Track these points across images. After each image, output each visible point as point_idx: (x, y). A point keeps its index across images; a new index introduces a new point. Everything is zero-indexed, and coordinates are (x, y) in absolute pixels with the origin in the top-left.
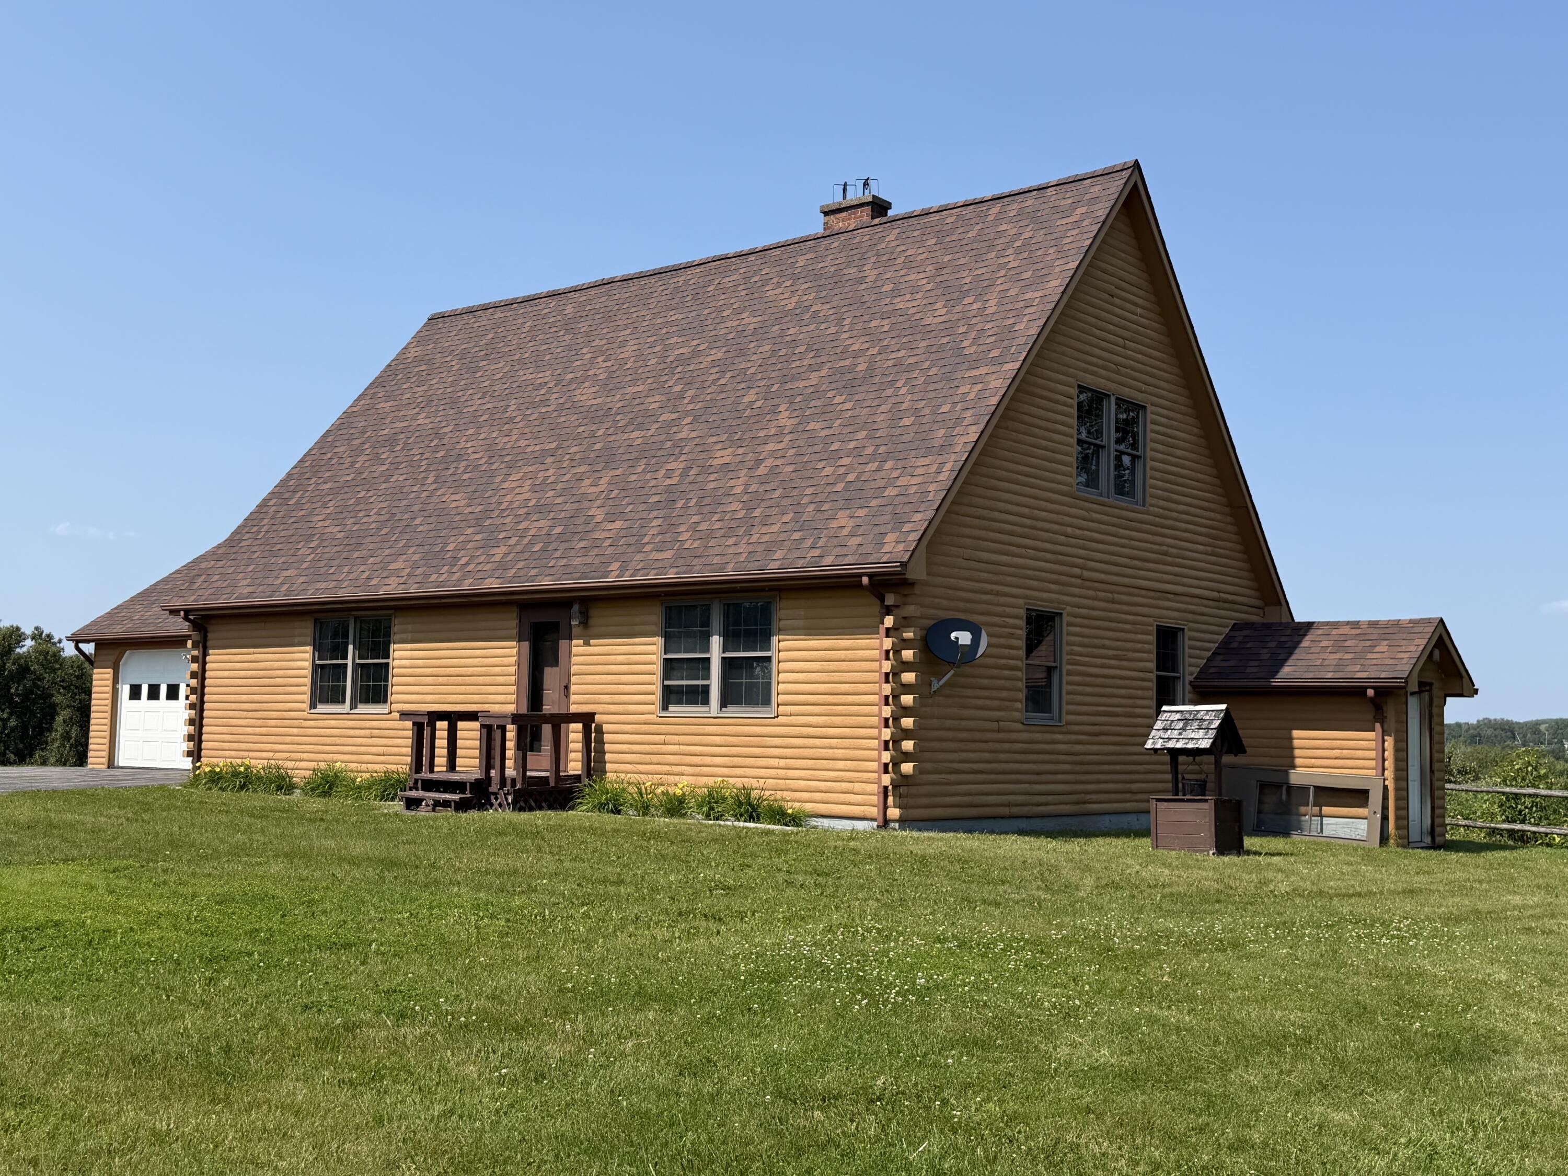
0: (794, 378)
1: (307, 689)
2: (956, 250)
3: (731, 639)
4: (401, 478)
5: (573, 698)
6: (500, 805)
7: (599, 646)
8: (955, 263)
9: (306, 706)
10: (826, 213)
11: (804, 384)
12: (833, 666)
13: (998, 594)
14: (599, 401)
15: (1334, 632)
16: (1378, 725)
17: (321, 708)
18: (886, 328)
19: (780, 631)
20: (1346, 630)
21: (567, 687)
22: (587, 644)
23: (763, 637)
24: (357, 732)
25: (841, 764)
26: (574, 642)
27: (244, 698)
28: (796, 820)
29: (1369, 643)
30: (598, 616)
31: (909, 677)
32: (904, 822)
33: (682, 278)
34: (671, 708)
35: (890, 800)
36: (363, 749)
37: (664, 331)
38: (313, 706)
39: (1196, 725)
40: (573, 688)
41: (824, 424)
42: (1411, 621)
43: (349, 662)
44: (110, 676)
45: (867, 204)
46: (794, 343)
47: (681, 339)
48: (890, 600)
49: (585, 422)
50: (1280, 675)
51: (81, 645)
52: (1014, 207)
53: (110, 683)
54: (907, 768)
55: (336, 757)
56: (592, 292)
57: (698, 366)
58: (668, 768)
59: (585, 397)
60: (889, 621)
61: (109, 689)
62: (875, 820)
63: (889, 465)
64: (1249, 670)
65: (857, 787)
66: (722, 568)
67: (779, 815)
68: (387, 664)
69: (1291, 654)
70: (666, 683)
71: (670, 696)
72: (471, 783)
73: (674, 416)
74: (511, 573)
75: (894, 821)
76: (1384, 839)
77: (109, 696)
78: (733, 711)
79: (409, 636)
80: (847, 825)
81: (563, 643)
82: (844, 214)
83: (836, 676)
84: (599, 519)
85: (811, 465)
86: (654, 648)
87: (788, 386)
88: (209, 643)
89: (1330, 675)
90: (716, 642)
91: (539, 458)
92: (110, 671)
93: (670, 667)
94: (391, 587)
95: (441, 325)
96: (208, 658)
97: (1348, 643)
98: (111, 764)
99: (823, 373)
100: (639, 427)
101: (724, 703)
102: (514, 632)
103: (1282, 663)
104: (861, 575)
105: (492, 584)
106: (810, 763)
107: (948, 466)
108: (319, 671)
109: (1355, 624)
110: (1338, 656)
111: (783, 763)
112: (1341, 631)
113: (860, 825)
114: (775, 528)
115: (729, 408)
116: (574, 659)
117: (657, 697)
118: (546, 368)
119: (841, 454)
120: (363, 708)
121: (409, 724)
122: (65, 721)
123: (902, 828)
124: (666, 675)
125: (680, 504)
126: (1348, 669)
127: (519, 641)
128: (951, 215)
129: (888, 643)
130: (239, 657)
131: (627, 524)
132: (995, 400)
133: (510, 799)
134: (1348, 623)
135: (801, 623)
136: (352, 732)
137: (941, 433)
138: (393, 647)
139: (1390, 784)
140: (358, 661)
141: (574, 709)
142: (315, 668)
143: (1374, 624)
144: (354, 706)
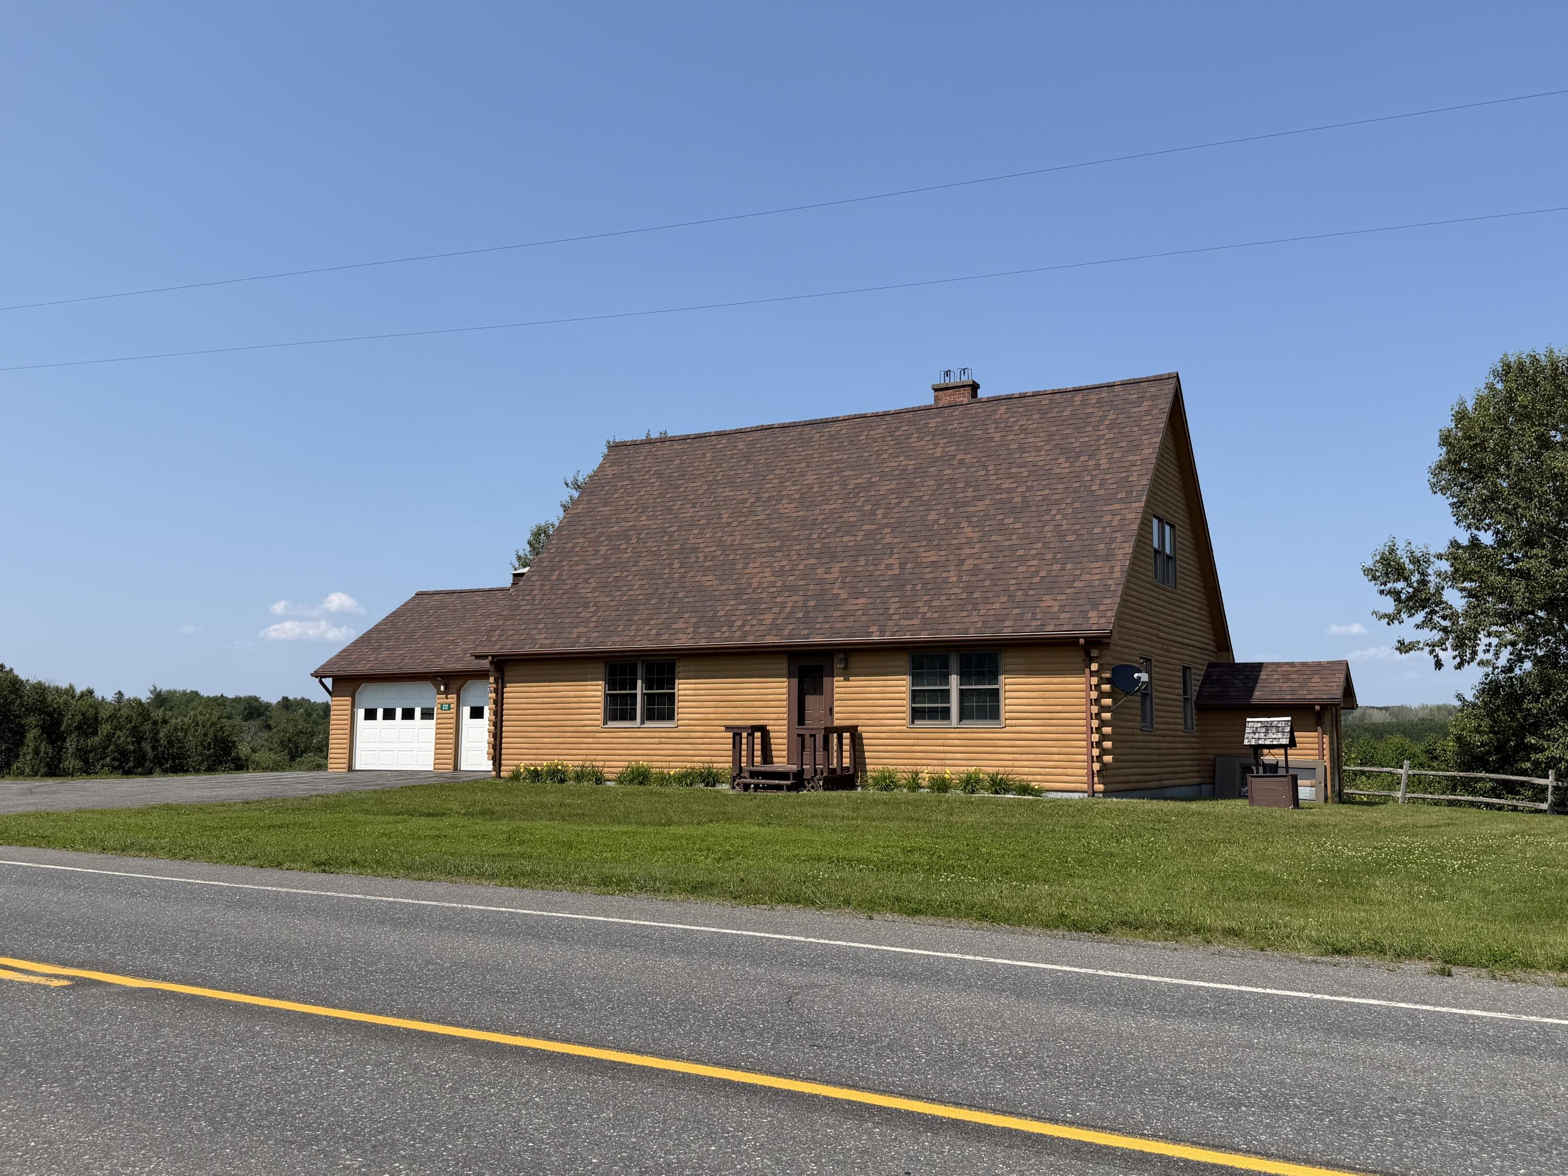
0: (965, 504)
1: (601, 711)
2: (1059, 423)
3: (964, 677)
4: (648, 563)
5: (836, 716)
6: (813, 787)
7: (856, 682)
8: (1062, 432)
9: (600, 723)
10: (936, 390)
11: (974, 509)
12: (1048, 694)
13: (1131, 648)
14: (801, 513)
15: (1279, 669)
16: (1319, 728)
17: (611, 724)
18: (1026, 474)
19: (1005, 672)
20: (1287, 668)
21: (831, 710)
22: (847, 680)
23: (993, 676)
24: (647, 740)
25: (1056, 757)
26: (836, 679)
27: (542, 717)
28: (1038, 792)
29: (1306, 677)
30: (855, 662)
31: (1107, 702)
32: (1106, 793)
33: (833, 428)
34: (916, 722)
35: (1096, 779)
36: (652, 752)
37: (835, 466)
38: (605, 723)
39: (1274, 730)
40: (836, 709)
41: (1004, 538)
42: (1328, 663)
43: (639, 692)
44: (349, 703)
45: (968, 386)
46: (951, 480)
47: (853, 473)
48: (1094, 653)
49: (797, 528)
50: (1254, 697)
51: (323, 680)
52: (1093, 398)
53: (349, 707)
54: (1108, 759)
55: (639, 758)
56: (757, 434)
57: (877, 493)
58: (918, 761)
59: (787, 511)
60: (1094, 667)
61: (349, 712)
62: (1086, 792)
63: (1069, 566)
64: (1232, 694)
65: (1070, 771)
66: (966, 631)
67: (1025, 789)
68: (674, 693)
69: (1256, 683)
70: (914, 705)
71: (917, 714)
72: (794, 773)
73: (874, 527)
74: (786, 632)
75: (1100, 792)
76: (1326, 799)
77: (348, 717)
78: (967, 723)
79: (693, 674)
80: (1066, 795)
81: (826, 680)
82: (950, 391)
83: (1051, 701)
84: (844, 596)
85: (1007, 564)
86: (904, 682)
87: (961, 510)
88: (505, 679)
89: (1289, 697)
90: (954, 680)
91: (771, 551)
92: (349, 698)
93: (915, 695)
94: (682, 641)
95: (626, 452)
96: (505, 690)
97: (1292, 676)
98: (350, 769)
99: (987, 502)
100: (848, 533)
101: (962, 717)
102: (785, 672)
103: (1252, 690)
104: (1079, 638)
105: (770, 640)
106: (1032, 757)
107: (1117, 569)
108: (611, 699)
109: (1292, 664)
110: (1289, 684)
111: (1010, 756)
112: (1284, 669)
113: (1076, 796)
114: (997, 606)
115: (919, 523)
116: (836, 690)
117: (907, 715)
118: (742, 488)
119: (1028, 558)
120: (649, 724)
121: (731, 734)
122: (35, 738)
123: (1104, 797)
124: (914, 700)
125: (909, 587)
126: (1300, 692)
127: (789, 678)
128: (1045, 399)
129: (1094, 680)
130: (535, 689)
131: (869, 601)
132: (1135, 527)
133: (821, 783)
134: (1286, 663)
135: (1022, 667)
136: (643, 740)
137: (1102, 546)
138: (677, 681)
139: (1328, 764)
140: (645, 691)
141: (837, 723)
142: (606, 695)
143: (1304, 664)
144: (643, 723)
